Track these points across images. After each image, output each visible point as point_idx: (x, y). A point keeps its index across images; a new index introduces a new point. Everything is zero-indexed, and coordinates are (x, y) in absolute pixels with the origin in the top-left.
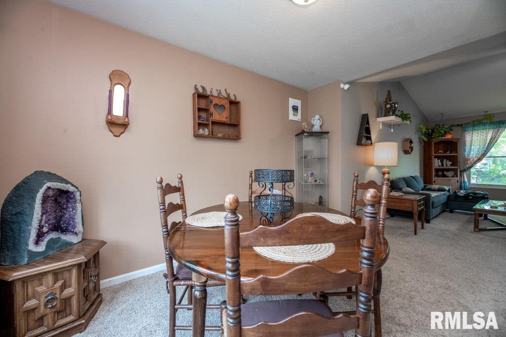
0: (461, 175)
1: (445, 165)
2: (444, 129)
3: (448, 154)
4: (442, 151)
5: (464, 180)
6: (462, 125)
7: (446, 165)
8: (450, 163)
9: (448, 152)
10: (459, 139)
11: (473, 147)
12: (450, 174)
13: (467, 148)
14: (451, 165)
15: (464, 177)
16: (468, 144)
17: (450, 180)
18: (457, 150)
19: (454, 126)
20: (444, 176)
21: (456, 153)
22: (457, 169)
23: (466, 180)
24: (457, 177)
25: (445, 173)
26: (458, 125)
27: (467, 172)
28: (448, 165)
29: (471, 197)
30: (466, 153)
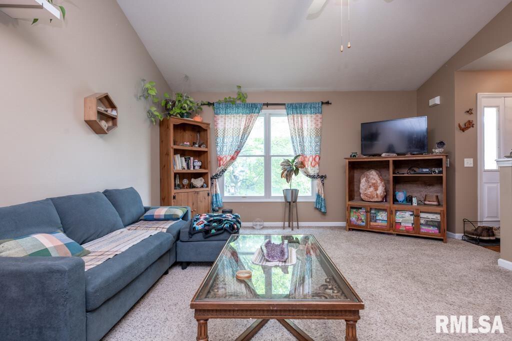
0: (212, 184)
1: (192, 167)
2: (188, 102)
3: (196, 148)
4: (188, 143)
5: (216, 191)
6: (213, 104)
7: (194, 167)
8: (199, 164)
9: (197, 146)
10: (209, 124)
11: (225, 140)
12: (198, 182)
13: (219, 140)
14: (201, 167)
15: (216, 186)
16: (220, 134)
17: (197, 193)
18: (207, 142)
19: (204, 104)
20: (191, 186)
21: (207, 147)
22: (207, 173)
23: (219, 192)
24: (207, 187)
25: (193, 180)
26: (209, 104)
27: (220, 179)
28: (197, 168)
30: (218, 149)
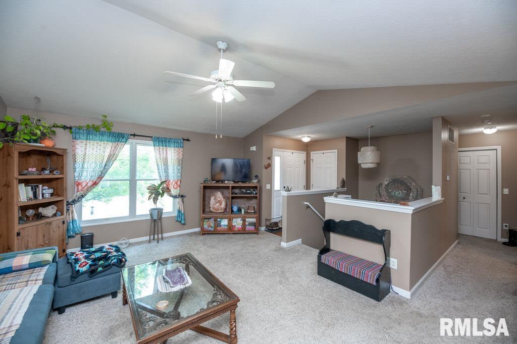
0: (68, 210)
1: (41, 195)
2: (41, 128)
3: (46, 174)
4: (34, 169)
5: (72, 217)
6: (71, 128)
7: (43, 194)
8: (51, 191)
9: (47, 172)
10: (66, 150)
11: (86, 165)
12: (49, 211)
13: (78, 166)
14: (52, 195)
15: (72, 212)
16: (79, 159)
17: (50, 223)
18: (62, 168)
19: (58, 127)
20: (39, 216)
21: (62, 173)
22: (63, 200)
23: (76, 217)
24: (62, 214)
25: (41, 210)
26: (65, 127)
27: (77, 205)
28: (47, 196)
29: (100, 269)
30: (76, 174)
